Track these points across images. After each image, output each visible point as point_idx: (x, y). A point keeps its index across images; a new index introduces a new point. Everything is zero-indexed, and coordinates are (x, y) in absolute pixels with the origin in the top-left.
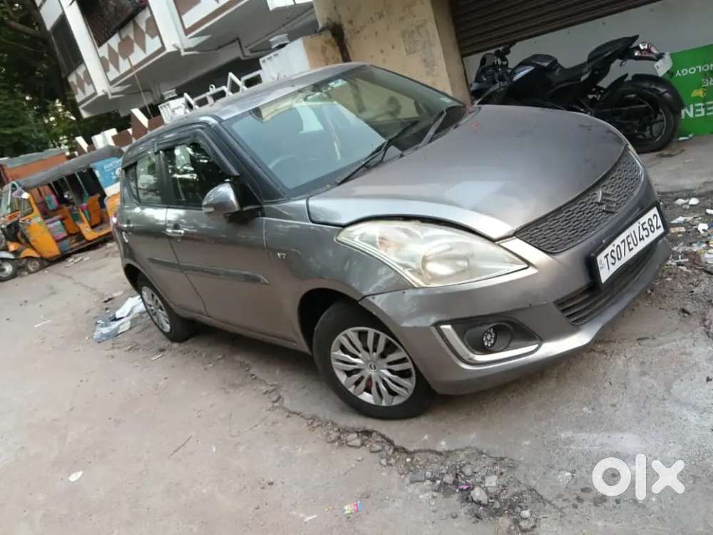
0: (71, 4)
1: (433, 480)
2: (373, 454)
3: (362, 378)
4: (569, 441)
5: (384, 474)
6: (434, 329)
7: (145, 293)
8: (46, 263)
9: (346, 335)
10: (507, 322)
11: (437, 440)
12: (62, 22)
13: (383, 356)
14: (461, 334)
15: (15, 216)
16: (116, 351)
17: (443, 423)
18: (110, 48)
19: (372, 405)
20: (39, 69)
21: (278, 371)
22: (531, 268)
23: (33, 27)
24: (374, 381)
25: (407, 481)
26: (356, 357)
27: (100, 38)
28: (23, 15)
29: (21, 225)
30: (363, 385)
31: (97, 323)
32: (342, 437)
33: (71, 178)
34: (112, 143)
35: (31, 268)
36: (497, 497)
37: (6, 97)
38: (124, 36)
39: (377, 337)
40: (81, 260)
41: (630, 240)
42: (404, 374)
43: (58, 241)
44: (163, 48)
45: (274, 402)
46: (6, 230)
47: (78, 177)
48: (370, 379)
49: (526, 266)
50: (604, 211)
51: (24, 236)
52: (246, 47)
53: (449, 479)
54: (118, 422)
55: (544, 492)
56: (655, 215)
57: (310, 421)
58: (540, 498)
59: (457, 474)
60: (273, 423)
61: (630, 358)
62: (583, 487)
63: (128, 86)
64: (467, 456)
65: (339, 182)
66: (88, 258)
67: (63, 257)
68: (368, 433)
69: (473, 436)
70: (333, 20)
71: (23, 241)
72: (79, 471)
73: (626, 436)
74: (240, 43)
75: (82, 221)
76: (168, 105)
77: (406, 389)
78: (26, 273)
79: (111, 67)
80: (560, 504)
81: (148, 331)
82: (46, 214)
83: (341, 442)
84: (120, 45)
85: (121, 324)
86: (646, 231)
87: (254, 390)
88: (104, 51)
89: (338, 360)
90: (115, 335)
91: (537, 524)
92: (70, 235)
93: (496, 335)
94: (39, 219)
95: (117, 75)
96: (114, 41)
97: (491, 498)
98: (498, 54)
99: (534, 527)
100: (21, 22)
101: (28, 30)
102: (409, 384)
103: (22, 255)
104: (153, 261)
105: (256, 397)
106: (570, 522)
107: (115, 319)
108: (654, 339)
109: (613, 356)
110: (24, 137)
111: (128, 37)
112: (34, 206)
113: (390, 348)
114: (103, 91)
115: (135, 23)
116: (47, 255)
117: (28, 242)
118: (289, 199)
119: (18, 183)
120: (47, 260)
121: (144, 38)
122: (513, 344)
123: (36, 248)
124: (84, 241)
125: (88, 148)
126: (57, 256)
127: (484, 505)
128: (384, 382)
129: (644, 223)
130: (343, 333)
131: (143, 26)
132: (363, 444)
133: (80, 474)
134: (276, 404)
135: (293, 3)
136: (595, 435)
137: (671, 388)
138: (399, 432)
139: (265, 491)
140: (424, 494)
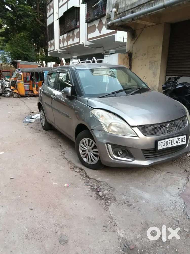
0: (57, 20)
1: (91, 186)
2: (80, 175)
3: (85, 153)
4: (132, 190)
5: (80, 181)
6: (106, 144)
7: (41, 113)
8: (19, 96)
9: (85, 139)
10: (127, 150)
11: (98, 177)
12: (52, 25)
13: (93, 149)
14: (113, 149)
15: (16, 79)
16: (27, 127)
17: (102, 174)
18: (63, 37)
19: (86, 162)
20: (41, 36)
21: (67, 147)
22: (138, 137)
23: (44, 23)
24: (88, 155)
25: (85, 184)
26: (86, 147)
27: (61, 33)
28: (42, 18)
29: (17, 82)
30: (85, 155)
31: (26, 117)
32: (75, 168)
33: (37, 73)
34: (52, 67)
35: (15, 96)
36: (105, 196)
37: (28, 42)
38: (69, 35)
39: (92, 143)
40: (30, 99)
41: (172, 141)
42: (97, 156)
43: (26, 91)
44: (79, 42)
45: (62, 154)
46: (12, 82)
47: (39, 73)
48: (87, 155)
49: (137, 136)
50: (167, 130)
51: (16, 86)
52: (105, 50)
53: (95, 187)
54: (19, 144)
55: (117, 199)
56: (184, 138)
57: (69, 162)
58: (115, 200)
59: (98, 187)
60: (59, 159)
61: (162, 176)
62: (128, 201)
63: (65, 51)
64: (104, 184)
65: (99, 97)
66: (32, 99)
67: (25, 96)
68: (82, 170)
69: (108, 180)
70: (131, 51)
71: (16, 87)
72: (3, 152)
73: (147, 194)
74: (103, 48)
75: (35, 87)
76: (73, 60)
77: (96, 161)
78: (13, 97)
79: (62, 43)
80: (119, 202)
81: (39, 124)
82: (25, 81)
83: (73, 169)
84: (67, 37)
85: (32, 120)
86: (179, 141)
87: (59, 149)
88: (61, 37)
89: (81, 146)
90: (29, 122)
91: (110, 205)
92: (30, 90)
93: (123, 153)
94: (23, 82)
95: (63, 46)
96: (65, 36)
97: (103, 196)
98: (175, 78)
99: (109, 205)
100: (41, 20)
101: (42, 24)
102: (97, 159)
103: (14, 91)
104: (46, 103)
105: (58, 151)
106: (119, 207)
107: (31, 118)
108: (172, 174)
109: (157, 174)
110: (28, 56)
111: (70, 35)
112: (23, 78)
113: (95, 147)
114: (57, 50)
115: (73, 32)
116: (21, 94)
117: (17, 88)
118: (84, 97)
119: (21, 69)
120: (20, 95)
121: (74, 37)
122: (126, 157)
123: (19, 90)
124: (33, 93)
125: (45, 66)
126: (24, 95)
127: (100, 197)
128: (91, 157)
129: (180, 138)
130: (84, 139)
131: (75, 34)
132: (79, 172)
133: (3, 153)
134: (62, 155)
135: (123, 41)
136: (139, 191)
137: (167, 187)
138: (89, 172)
139: (47, 174)
140: (87, 189)
